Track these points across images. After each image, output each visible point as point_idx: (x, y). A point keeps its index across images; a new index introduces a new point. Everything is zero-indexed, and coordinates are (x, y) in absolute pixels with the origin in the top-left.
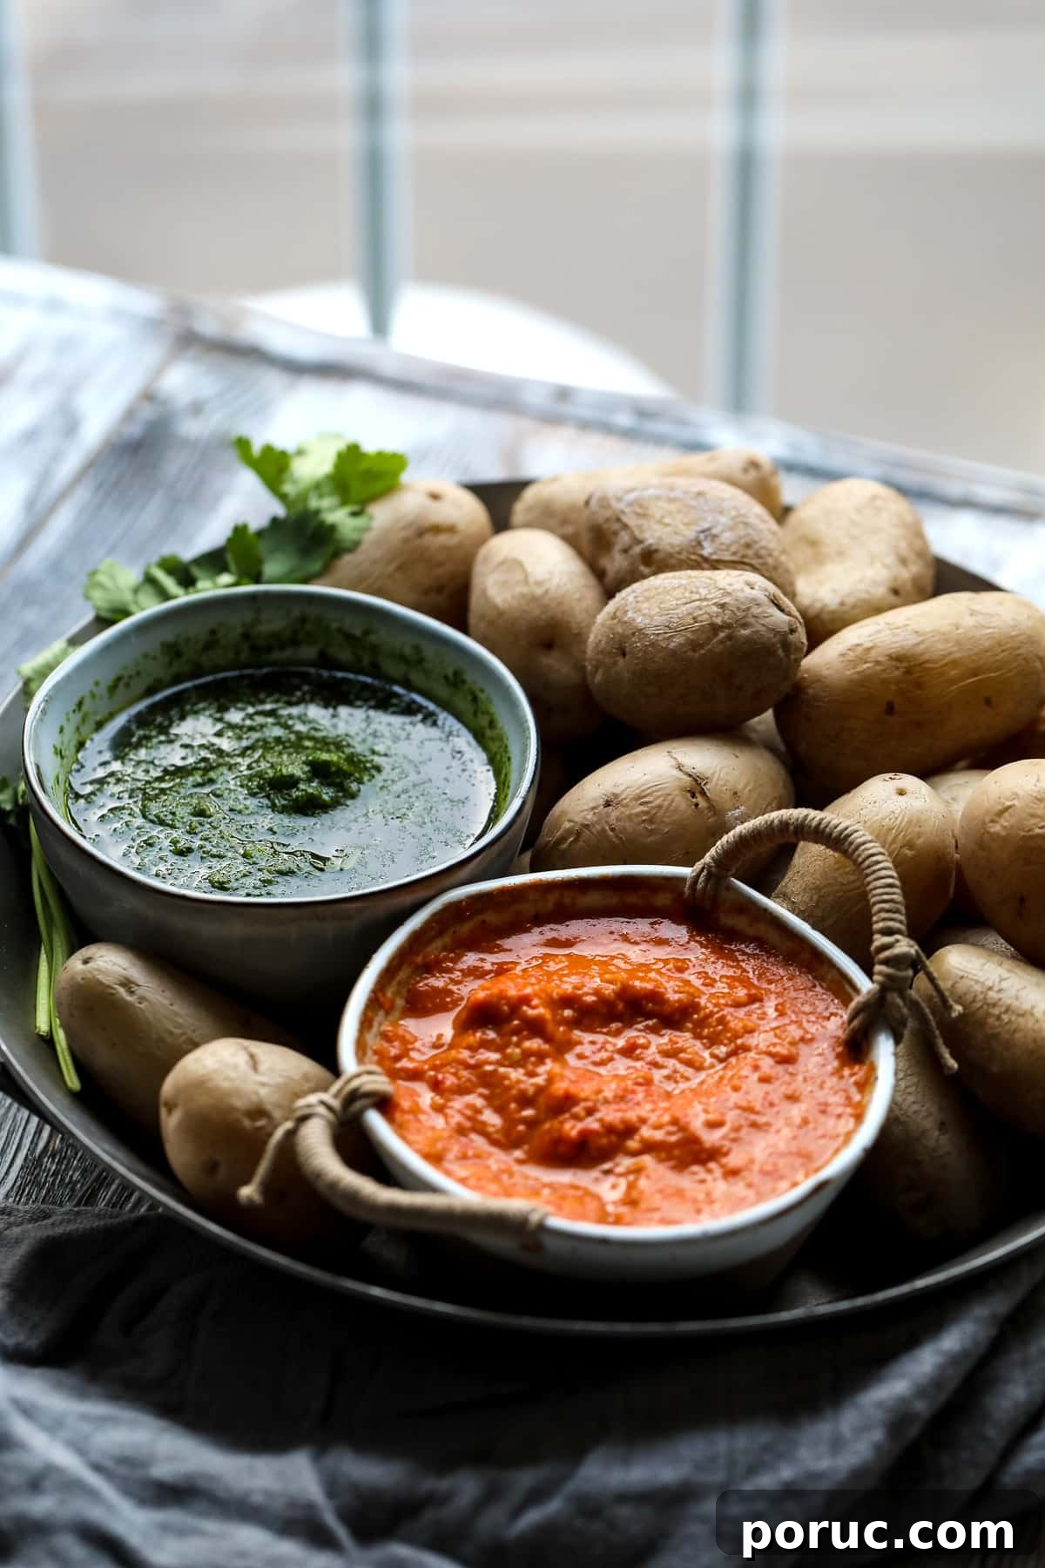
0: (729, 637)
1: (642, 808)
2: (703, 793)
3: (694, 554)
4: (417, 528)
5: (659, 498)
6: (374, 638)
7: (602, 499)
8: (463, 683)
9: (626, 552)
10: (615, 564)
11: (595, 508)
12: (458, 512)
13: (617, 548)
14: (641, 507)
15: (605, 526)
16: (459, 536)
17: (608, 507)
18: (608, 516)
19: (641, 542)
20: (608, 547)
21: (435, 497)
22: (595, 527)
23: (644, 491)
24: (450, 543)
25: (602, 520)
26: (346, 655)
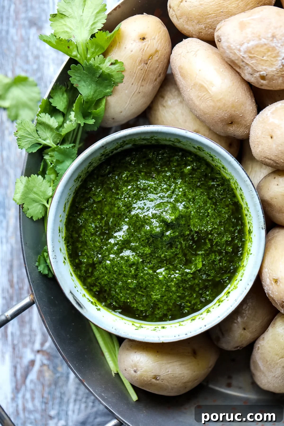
4: (144, 61)
5: (257, 46)
6: (156, 138)
7: (229, 47)
8: (203, 150)
9: (252, 75)
10: (247, 77)
11: (227, 51)
12: (155, 41)
13: (246, 72)
14: (250, 53)
15: (236, 62)
16: (160, 52)
17: (235, 54)
18: (237, 58)
19: (258, 72)
20: (240, 68)
21: (144, 39)
22: (230, 59)
23: (248, 43)
24: (158, 58)
25: (233, 59)
26: (144, 142)
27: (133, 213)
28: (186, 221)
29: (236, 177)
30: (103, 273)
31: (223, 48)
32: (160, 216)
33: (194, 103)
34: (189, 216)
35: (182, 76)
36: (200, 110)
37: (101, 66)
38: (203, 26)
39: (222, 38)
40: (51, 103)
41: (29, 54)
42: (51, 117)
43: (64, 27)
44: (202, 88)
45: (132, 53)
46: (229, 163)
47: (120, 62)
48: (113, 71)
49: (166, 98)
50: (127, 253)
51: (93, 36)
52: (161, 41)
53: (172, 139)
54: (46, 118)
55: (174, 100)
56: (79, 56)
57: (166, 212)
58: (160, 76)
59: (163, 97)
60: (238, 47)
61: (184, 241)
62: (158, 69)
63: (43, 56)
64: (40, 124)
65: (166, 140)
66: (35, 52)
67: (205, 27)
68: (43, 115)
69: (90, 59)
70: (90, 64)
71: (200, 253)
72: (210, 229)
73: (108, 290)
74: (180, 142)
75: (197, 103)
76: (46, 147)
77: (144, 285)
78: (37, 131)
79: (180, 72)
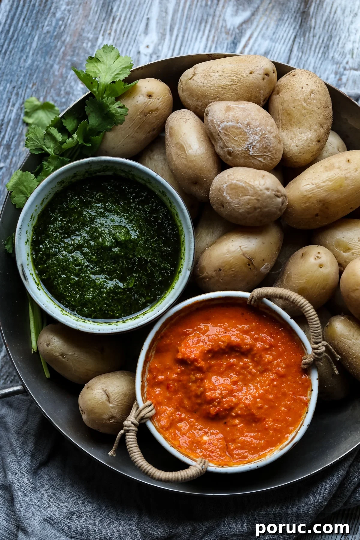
0: (261, 211)
1: (231, 272)
2: (252, 264)
3: (247, 154)
4: (144, 113)
5: (233, 127)
6: (132, 173)
7: (212, 121)
8: (166, 196)
9: (222, 148)
10: (218, 150)
11: (210, 124)
12: (158, 101)
13: (218, 145)
14: (227, 131)
15: (214, 134)
16: (159, 111)
17: (215, 127)
18: (215, 131)
19: (227, 147)
20: (215, 141)
21: (150, 96)
22: (210, 131)
23: (227, 123)
24: (156, 115)
25: (212, 131)
26: (123, 174)
27: (94, 226)
28: (133, 246)
29: (184, 225)
30: (54, 264)
31: (207, 121)
32: (114, 235)
33: (172, 158)
34: (137, 244)
35: (170, 134)
36: (174, 165)
37: (110, 106)
38: (200, 103)
39: (210, 113)
40: (62, 123)
41: (63, 88)
42: (59, 132)
43: (95, 68)
44: (182, 148)
45: (137, 103)
46: (182, 210)
47: (126, 108)
48: (118, 113)
49: (154, 152)
50: (78, 254)
51: (114, 82)
52: (163, 103)
53: (145, 179)
54: (54, 131)
55: (160, 156)
56: (97, 93)
57: (120, 233)
58: (154, 130)
59: (152, 151)
60: (219, 123)
61: (126, 262)
62: (154, 124)
63: (73, 94)
64: (49, 134)
65: (140, 178)
66: (68, 89)
67: (202, 105)
68: (53, 128)
69: (104, 98)
70: (103, 102)
71: (135, 275)
72: (150, 259)
73: (52, 279)
74: (150, 183)
75: (174, 159)
76: (47, 154)
77: (82, 285)
78: (44, 139)
79: (170, 131)
